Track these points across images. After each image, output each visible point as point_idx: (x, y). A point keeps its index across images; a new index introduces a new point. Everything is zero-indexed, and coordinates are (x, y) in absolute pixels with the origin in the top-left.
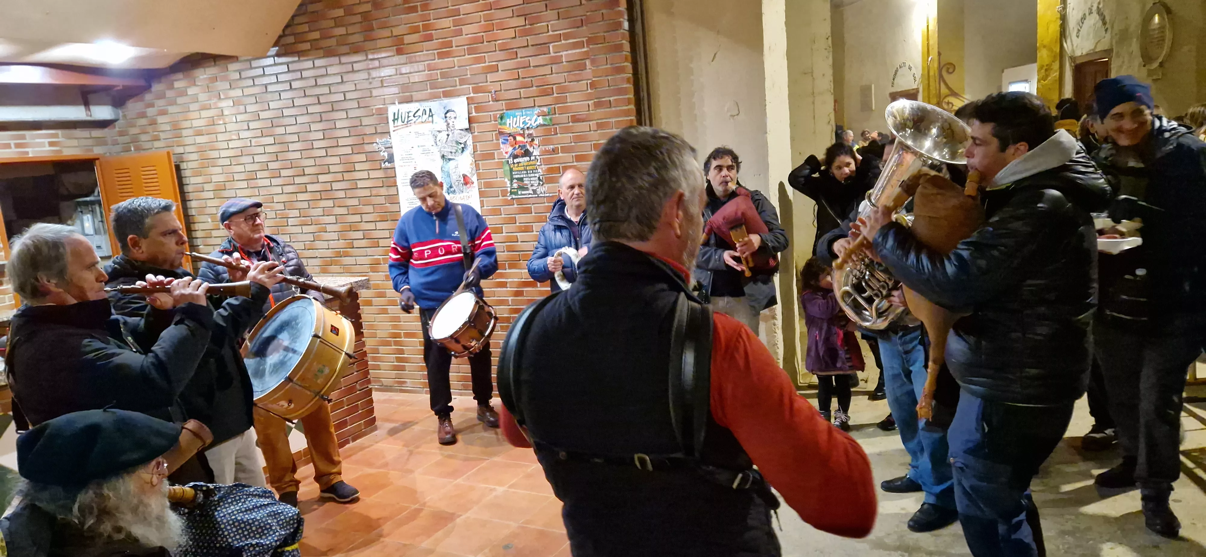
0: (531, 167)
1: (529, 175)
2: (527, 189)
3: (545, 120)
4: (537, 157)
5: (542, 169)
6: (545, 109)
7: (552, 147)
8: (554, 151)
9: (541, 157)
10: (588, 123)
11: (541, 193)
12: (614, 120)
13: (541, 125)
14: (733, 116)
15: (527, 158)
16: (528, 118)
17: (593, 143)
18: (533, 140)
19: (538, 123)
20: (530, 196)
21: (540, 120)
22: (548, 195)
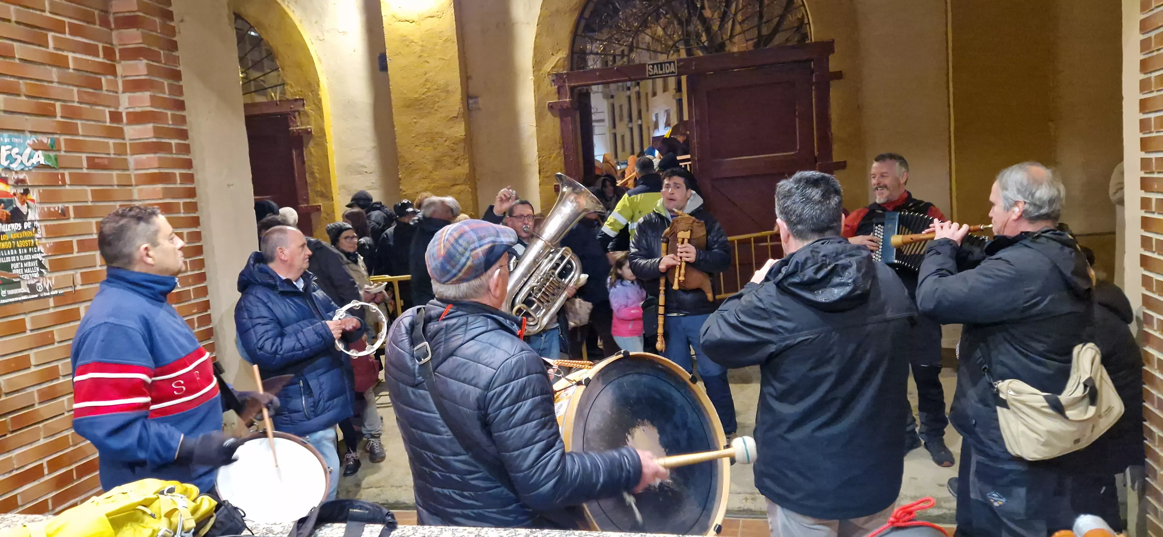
0: (26, 242)
1: (22, 259)
2: (18, 285)
3: (47, 157)
4: (37, 224)
5: (44, 245)
6: (45, 139)
7: (60, 205)
8: (64, 214)
9: (43, 224)
10: (110, 172)
11: (45, 290)
13: (39, 166)
15: (17, 226)
16: (16, 150)
18: (26, 192)
19: (34, 161)
20: (25, 297)
21: (39, 158)
22: (56, 292)
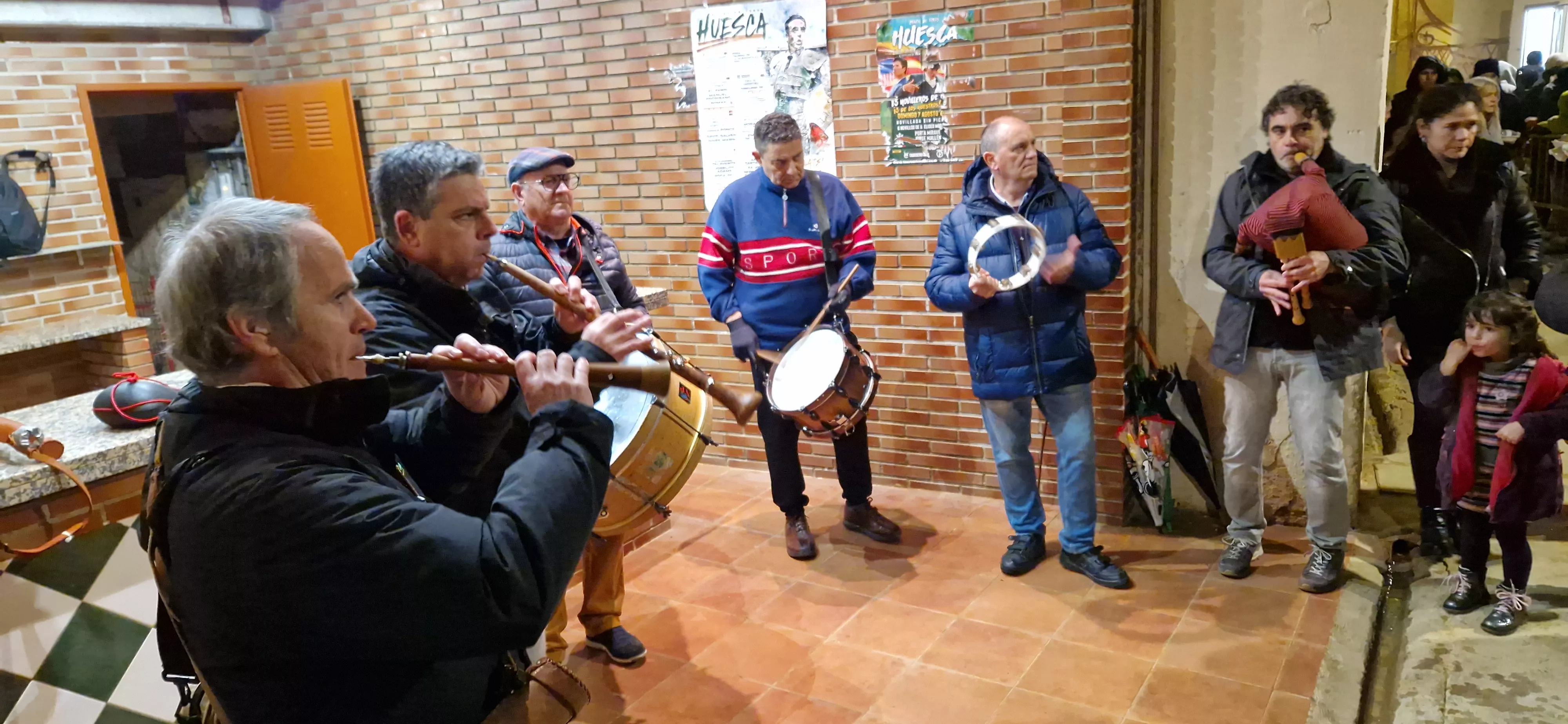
0: (928, 114)
1: (925, 127)
2: (920, 149)
3: (961, 32)
4: (942, 96)
5: (949, 116)
6: (963, 14)
7: (970, 78)
8: (974, 86)
9: (950, 96)
10: (1039, 37)
11: (945, 156)
12: (1095, 31)
13: (953, 41)
14: (1316, 25)
15: (925, 98)
16: (932, 29)
17: (1045, 72)
18: (937, 67)
19: (948, 37)
20: (924, 161)
21: (953, 33)
22: (956, 160)
